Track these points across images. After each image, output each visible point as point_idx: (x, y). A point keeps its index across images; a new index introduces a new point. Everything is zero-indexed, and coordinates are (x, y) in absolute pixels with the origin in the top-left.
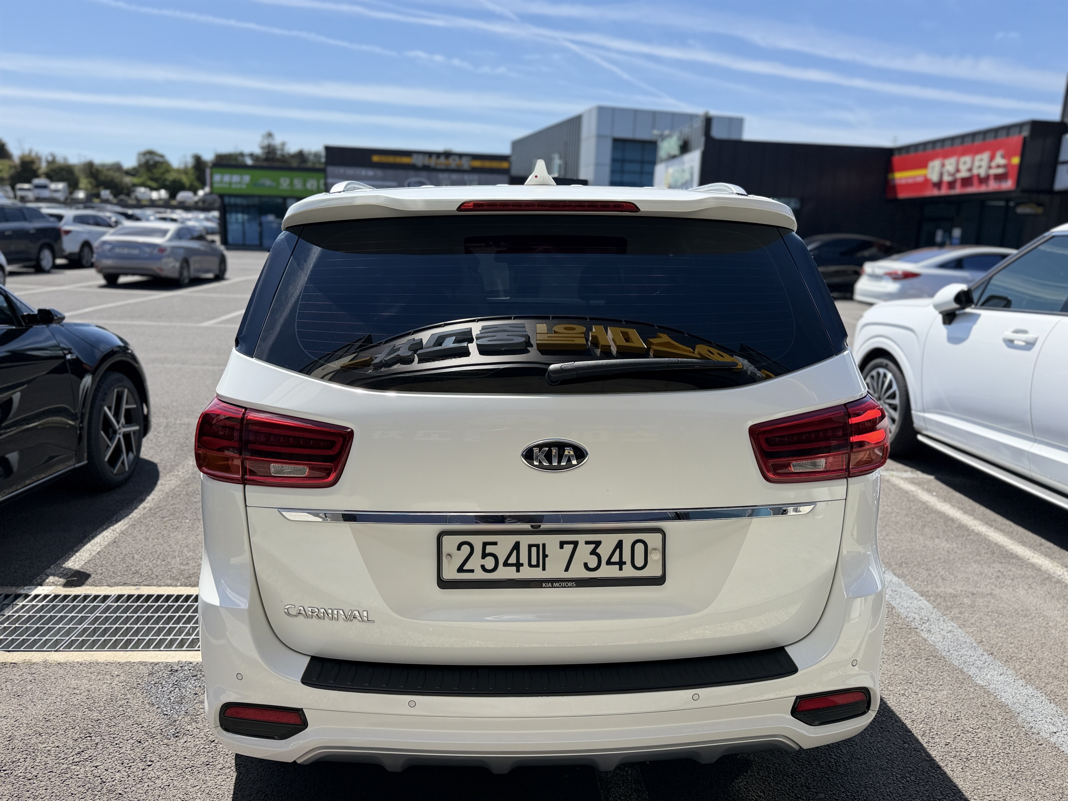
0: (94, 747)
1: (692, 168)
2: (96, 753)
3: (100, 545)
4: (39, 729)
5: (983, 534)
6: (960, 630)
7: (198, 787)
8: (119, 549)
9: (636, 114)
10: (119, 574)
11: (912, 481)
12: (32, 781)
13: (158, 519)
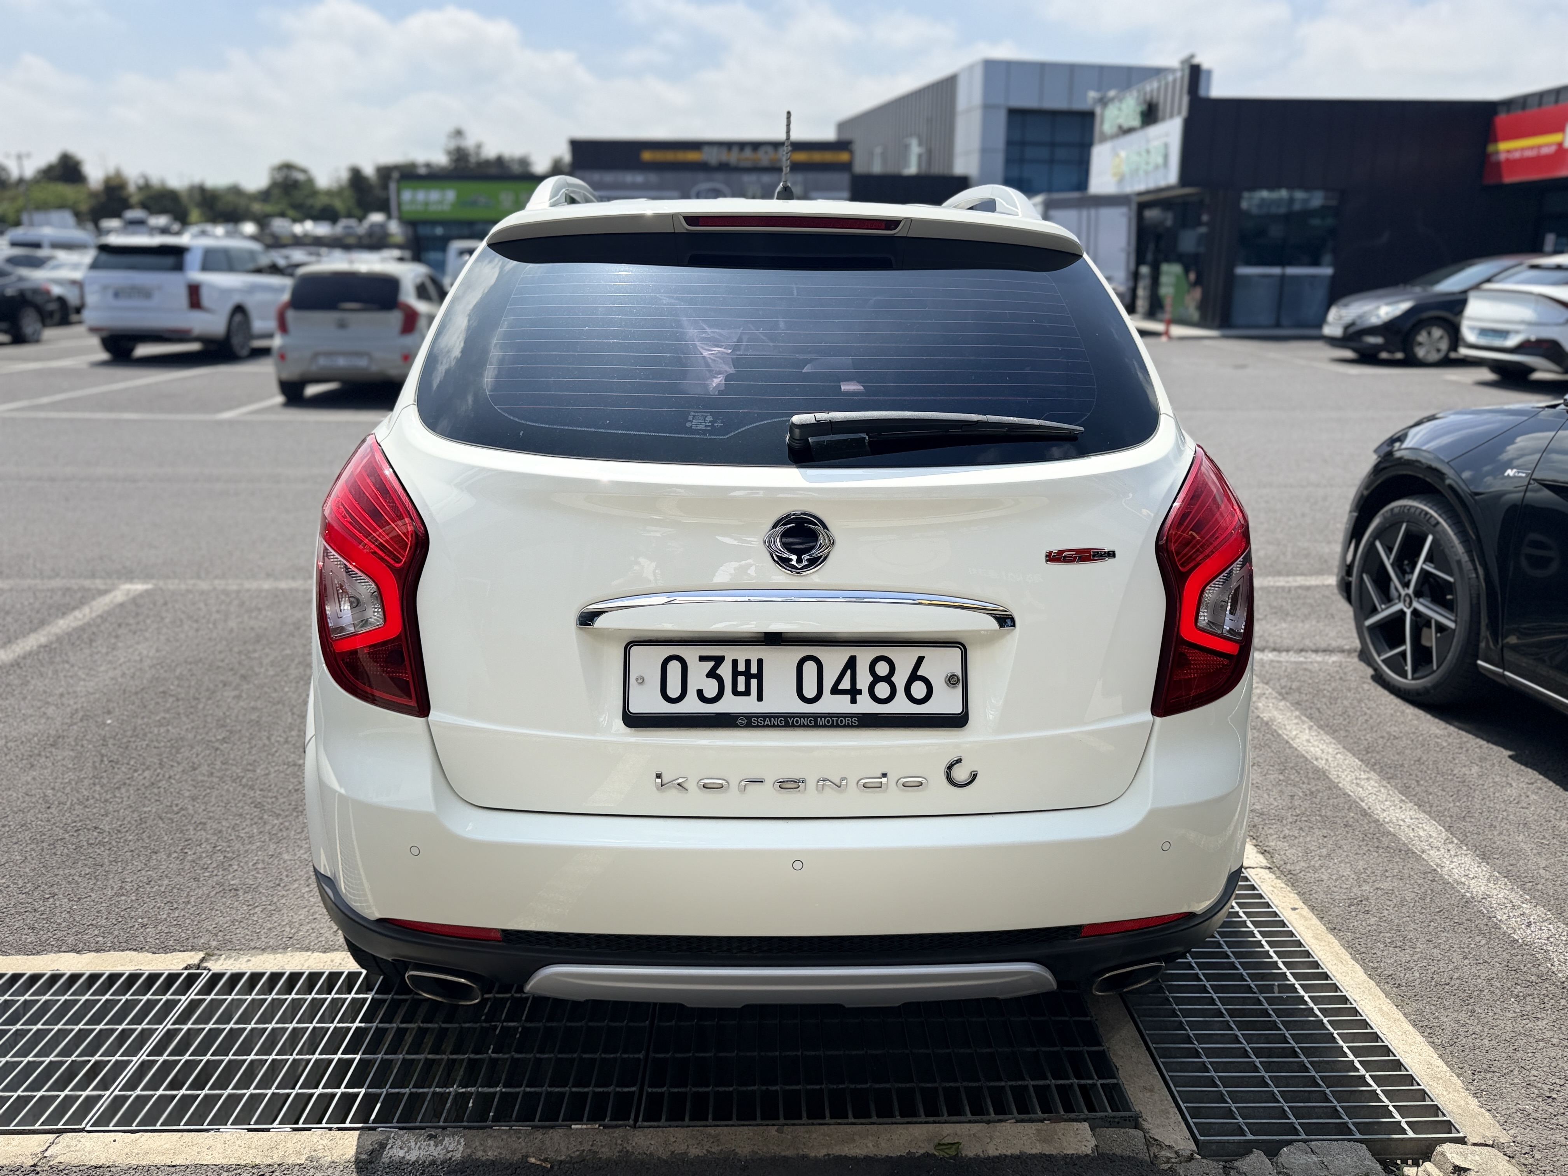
9: (1042, 69)
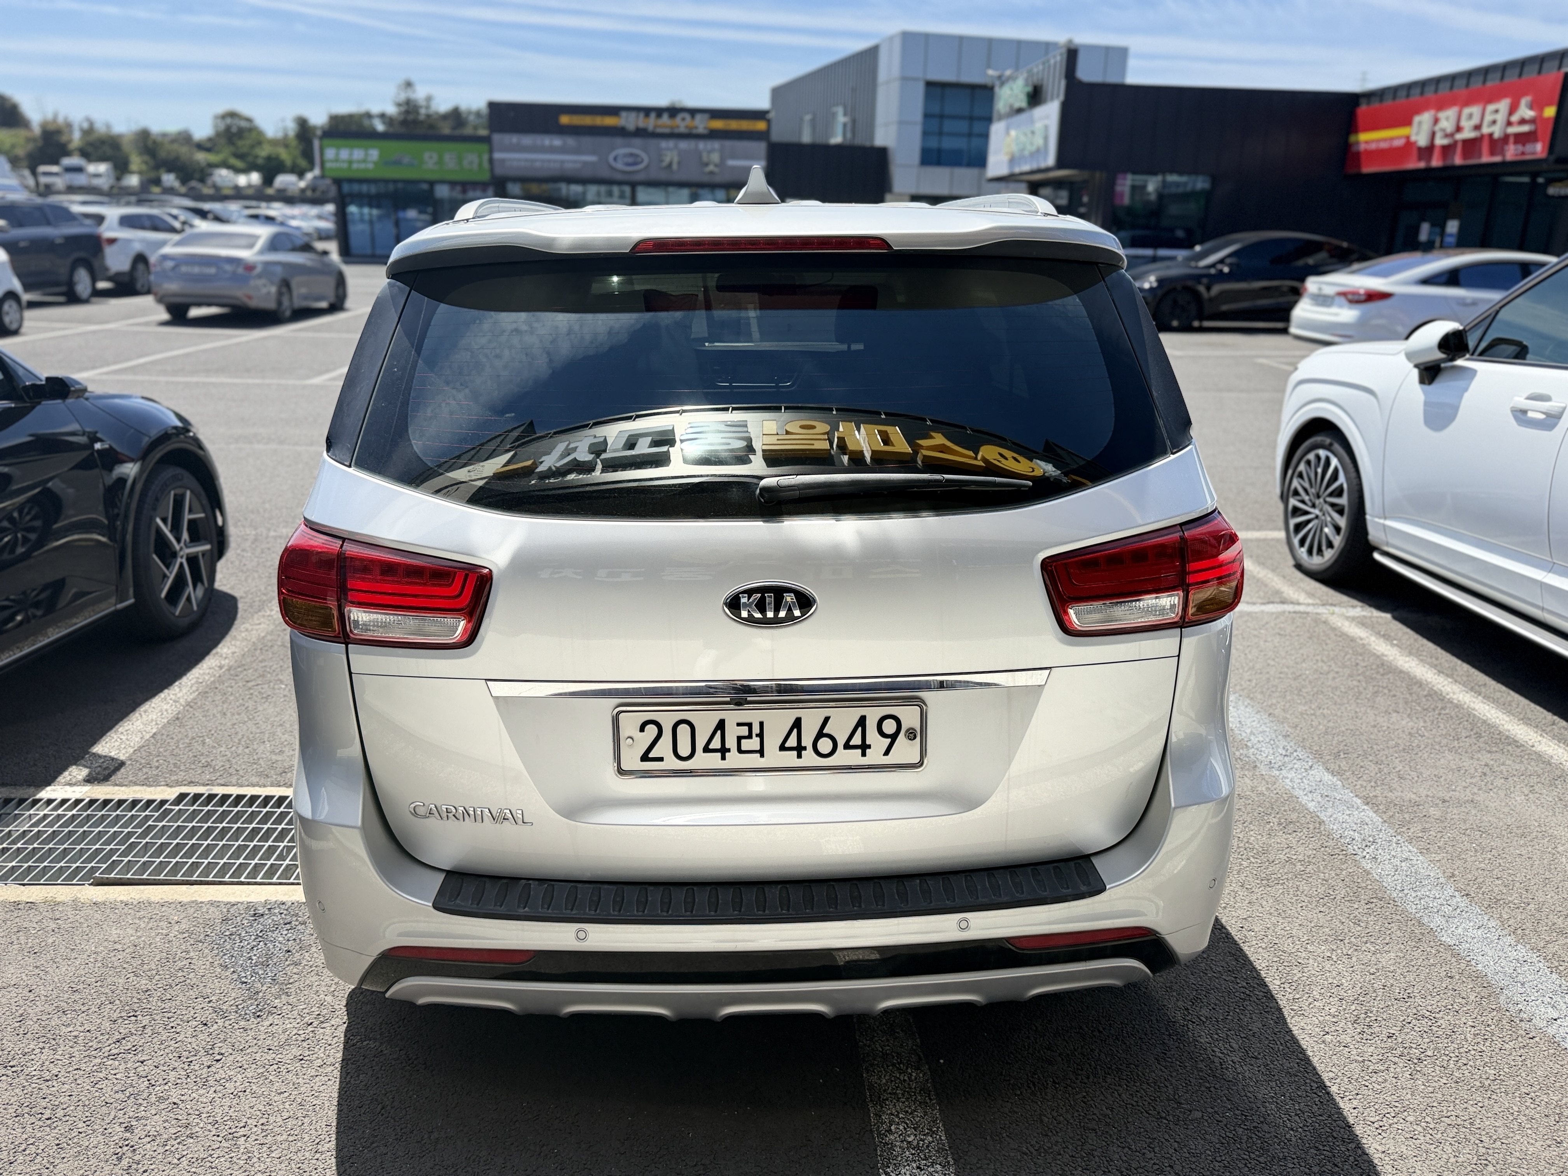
0: (140, 1033)
1: (1046, 128)
2: (143, 1041)
3: (157, 724)
4: (62, 1004)
5: (1466, 706)
6: (1421, 858)
7: (286, 1094)
8: (183, 730)
9: (961, 42)
10: (182, 768)
11: (1362, 623)
12: (50, 1083)
13: (240, 684)
